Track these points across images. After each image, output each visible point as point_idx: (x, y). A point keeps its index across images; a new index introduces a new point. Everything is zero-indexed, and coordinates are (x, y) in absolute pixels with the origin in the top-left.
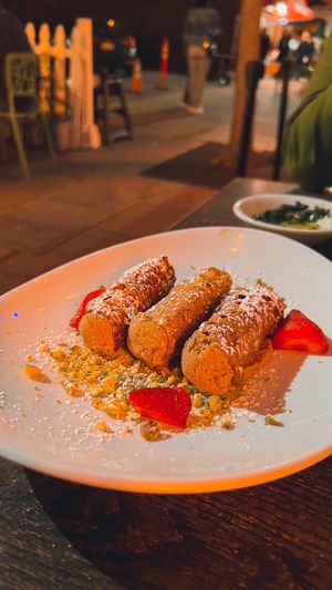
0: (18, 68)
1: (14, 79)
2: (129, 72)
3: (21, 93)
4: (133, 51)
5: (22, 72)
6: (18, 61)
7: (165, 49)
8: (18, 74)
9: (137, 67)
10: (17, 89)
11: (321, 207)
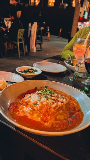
0: (20, 32)
1: (19, 34)
2: (47, 35)
3: (20, 38)
4: (49, 30)
5: (21, 33)
6: (21, 31)
7: (61, 30)
8: (20, 34)
9: (49, 34)
10: (20, 37)
11: (36, 69)
